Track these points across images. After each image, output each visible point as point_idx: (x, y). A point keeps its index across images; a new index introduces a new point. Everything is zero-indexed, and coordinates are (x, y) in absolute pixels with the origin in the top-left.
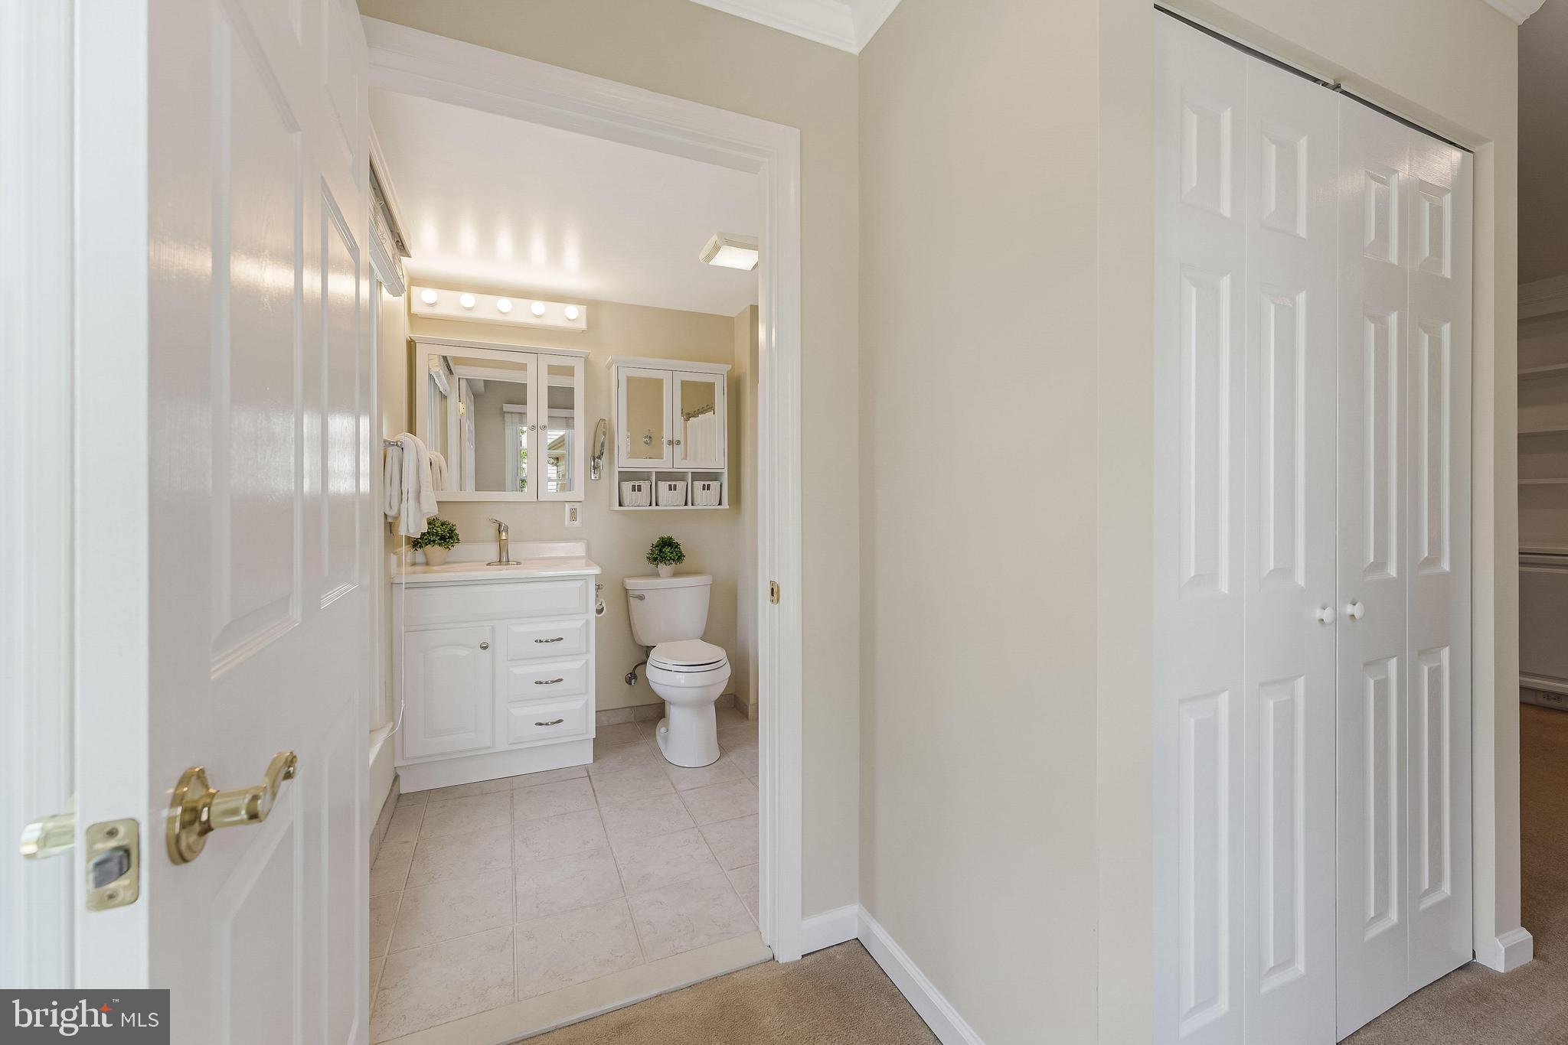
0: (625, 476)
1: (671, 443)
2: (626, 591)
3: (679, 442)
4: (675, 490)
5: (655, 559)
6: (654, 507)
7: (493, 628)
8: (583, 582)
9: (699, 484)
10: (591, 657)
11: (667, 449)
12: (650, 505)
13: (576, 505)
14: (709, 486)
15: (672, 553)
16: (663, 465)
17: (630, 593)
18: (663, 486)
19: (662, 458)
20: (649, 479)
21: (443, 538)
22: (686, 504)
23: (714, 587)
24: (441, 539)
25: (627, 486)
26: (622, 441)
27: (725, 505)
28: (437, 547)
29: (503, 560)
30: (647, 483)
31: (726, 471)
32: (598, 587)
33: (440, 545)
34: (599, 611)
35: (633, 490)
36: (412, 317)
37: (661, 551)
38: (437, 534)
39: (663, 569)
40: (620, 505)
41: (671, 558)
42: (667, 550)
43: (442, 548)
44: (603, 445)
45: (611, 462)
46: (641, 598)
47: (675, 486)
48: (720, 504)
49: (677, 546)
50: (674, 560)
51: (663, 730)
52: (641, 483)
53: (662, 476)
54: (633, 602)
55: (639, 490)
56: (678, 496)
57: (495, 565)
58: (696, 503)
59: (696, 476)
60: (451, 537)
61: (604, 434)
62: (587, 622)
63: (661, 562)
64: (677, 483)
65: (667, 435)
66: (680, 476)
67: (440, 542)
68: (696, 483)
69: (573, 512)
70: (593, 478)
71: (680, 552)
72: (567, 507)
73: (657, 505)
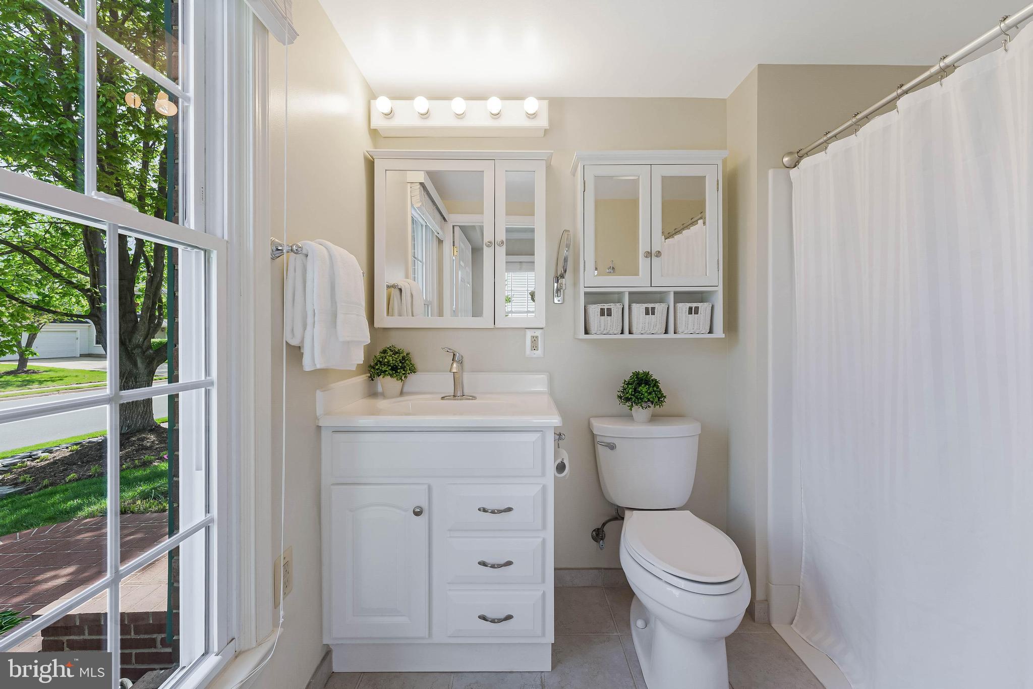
0: (592, 297)
1: (649, 255)
2: (593, 436)
3: (659, 254)
4: (653, 313)
5: (628, 399)
6: (626, 335)
7: (430, 489)
8: (538, 435)
9: (683, 307)
10: (549, 535)
11: (643, 263)
12: (622, 333)
13: (538, 333)
14: (697, 309)
15: (650, 393)
16: (640, 282)
17: (599, 439)
18: (638, 309)
19: (639, 275)
20: (620, 301)
21: (394, 369)
22: (666, 332)
23: (702, 439)
24: (392, 369)
25: (594, 310)
26: (588, 255)
27: (719, 332)
28: (388, 378)
29: (458, 393)
30: (619, 306)
31: (720, 290)
32: (559, 436)
33: (391, 376)
34: (561, 468)
35: (602, 314)
36: (374, 133)
37: (635, 390)
38: (388, 364)
39: (640, 413)
40: (586, 332)
41: (649, 400)
42: (643, 389)
43: (395, 379)
44: (566, 260)
45: (575, 284)
46: (612, 447)
47: (653, 309)
48: (711, 332)
49: (656, 383)
50: (652, 403)
51: (640, 623)
52: (612, 306)
53: (637, 297)
54: (601, 450)
55: (609, 314)
56: (657, 320)
57: (448, 399)
58: (680, 330)
59: (681, 297)
60: (403, 368)
61: (568, 246)
62: (544, 489)
63: (637, 405)
64: (656, 306)
65: (643, 247)
66: (659, 297)
67: (391, 372)
68: (680, 305)
69: (534, 340)
70: (556, 301)
71: (660, 391)
72: (529, 334)
73: (630, 333)
